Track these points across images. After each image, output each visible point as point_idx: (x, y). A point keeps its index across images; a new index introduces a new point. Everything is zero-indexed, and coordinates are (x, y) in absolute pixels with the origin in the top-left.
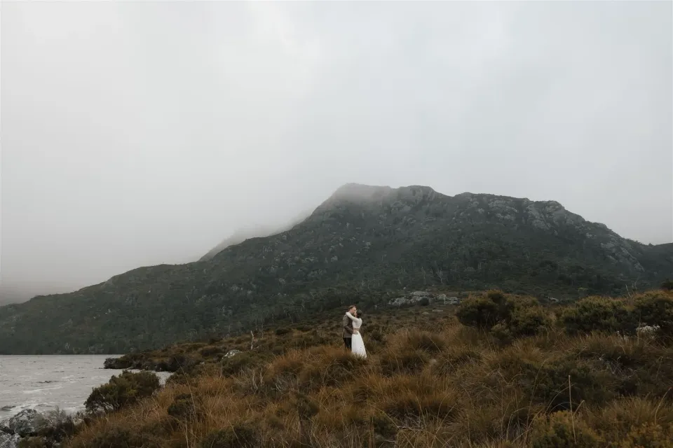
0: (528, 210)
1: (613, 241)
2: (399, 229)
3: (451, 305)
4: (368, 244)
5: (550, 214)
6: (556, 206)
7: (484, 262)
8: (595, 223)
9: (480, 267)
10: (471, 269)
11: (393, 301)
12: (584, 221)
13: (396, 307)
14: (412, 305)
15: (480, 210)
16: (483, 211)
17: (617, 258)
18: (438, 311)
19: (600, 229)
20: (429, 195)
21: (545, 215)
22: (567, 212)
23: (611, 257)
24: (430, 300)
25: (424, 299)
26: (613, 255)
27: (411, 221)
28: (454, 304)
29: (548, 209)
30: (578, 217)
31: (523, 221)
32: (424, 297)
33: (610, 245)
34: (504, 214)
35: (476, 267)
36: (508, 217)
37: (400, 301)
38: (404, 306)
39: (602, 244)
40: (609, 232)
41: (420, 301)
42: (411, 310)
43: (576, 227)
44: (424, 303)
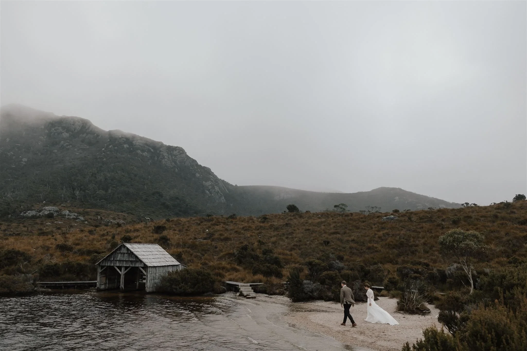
0: (161, 151)
1: (212, 181)
2: (56, 151)
3: (70, 219)
4: (25, 160)
5: (176, 156)
6: (181, 151)
7: (114, 187)
8: (204, 167)
9: (110, 191)
10: (102, 192)
11: (25, 213)
12: (197, 165)
13: (28, 218)
14: (39, 217)
15: (126, 146)
16: (128, 146)
17: (211, 193)
18: (59, 222)
19: (207, 172)
20: (87, 127)
21: (172, 156)
22: (187, 157)
23: (207, 192)
24: (55, 214)
25: (49, 213)
26: (209, 190)
27: (67, 145)
28: (74, 218)
29: (175, 153)
30: (194, 161)
31: (156, 158)
32: (52, 212)
33: (208, 183)
34: (143, 151)
35: (107, 191)
36: (145, 154)
37: (30, 213)
38: (33, 217)
39: (204, 182)
40: (212, 174)
41: (48, 214)
42: (38, 221)
43: (191, 168)
44: (50, 216)
